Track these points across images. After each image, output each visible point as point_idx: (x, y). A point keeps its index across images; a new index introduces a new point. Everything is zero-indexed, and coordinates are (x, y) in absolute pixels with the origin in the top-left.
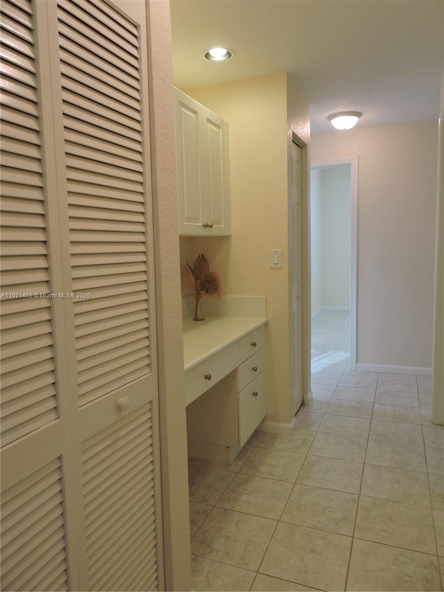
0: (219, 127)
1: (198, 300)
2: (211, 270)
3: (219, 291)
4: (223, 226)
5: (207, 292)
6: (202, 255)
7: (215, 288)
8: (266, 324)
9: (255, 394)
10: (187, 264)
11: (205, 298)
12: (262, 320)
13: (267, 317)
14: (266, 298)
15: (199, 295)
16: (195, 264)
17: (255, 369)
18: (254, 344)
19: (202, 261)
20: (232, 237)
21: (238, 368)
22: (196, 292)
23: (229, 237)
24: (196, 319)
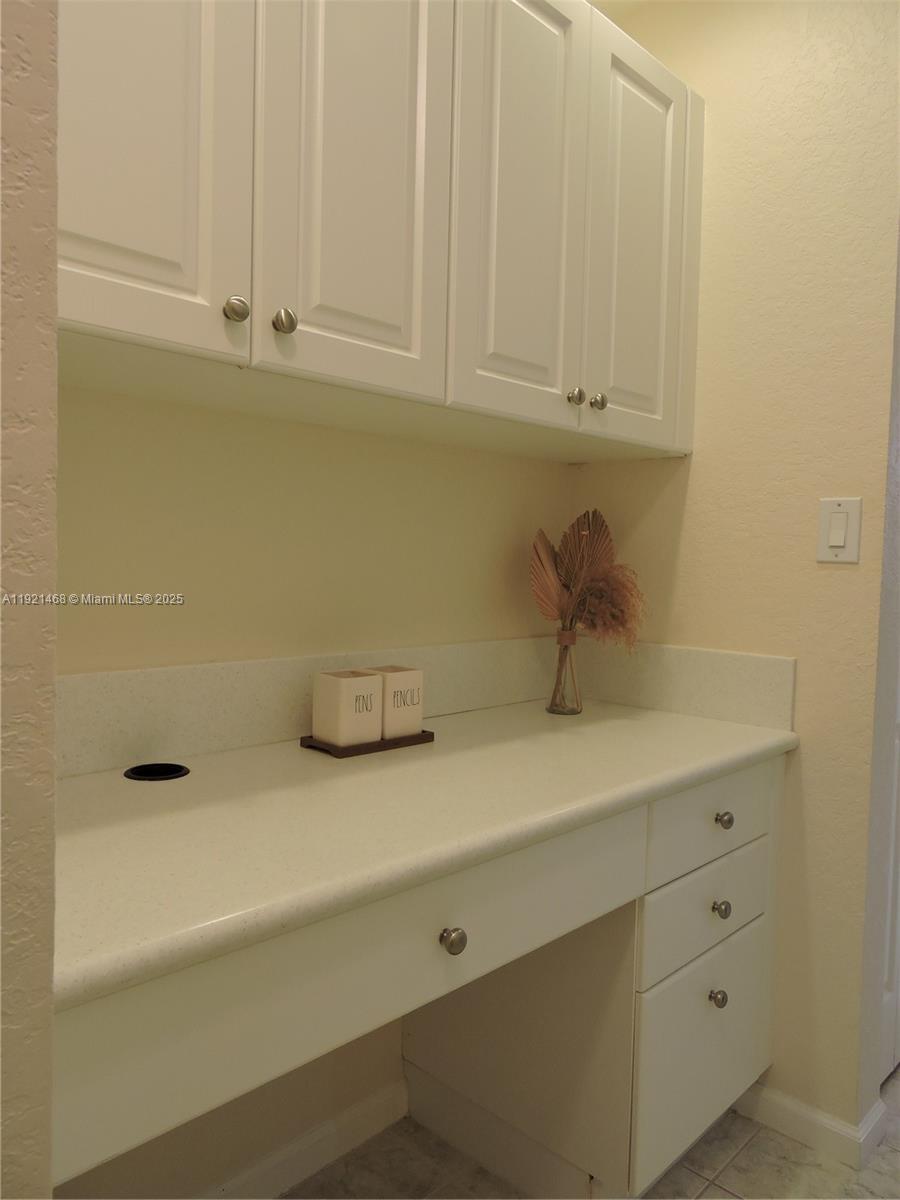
0: (666, 103)
1: (566, 648)
2: (618, 561)
3: (629, 626)
4: (658, 417)
5: (593, 625)
6: (595, 513)
7: (618, 613)
8: (790, 753)
9: (718, 999)
10: (542, 534)
11: (588, 644)
12: (774, 736)
13: (792, 730)
14: (796, 661)
15: (567, 633)
16: (565, 536)
17: (722, 910)
18: (725, 821)
19: (592, 529)
20: (695, 459)
21: (642, 899)
22: (559, 624)
23: (683, 459)
24: (556, 708)
